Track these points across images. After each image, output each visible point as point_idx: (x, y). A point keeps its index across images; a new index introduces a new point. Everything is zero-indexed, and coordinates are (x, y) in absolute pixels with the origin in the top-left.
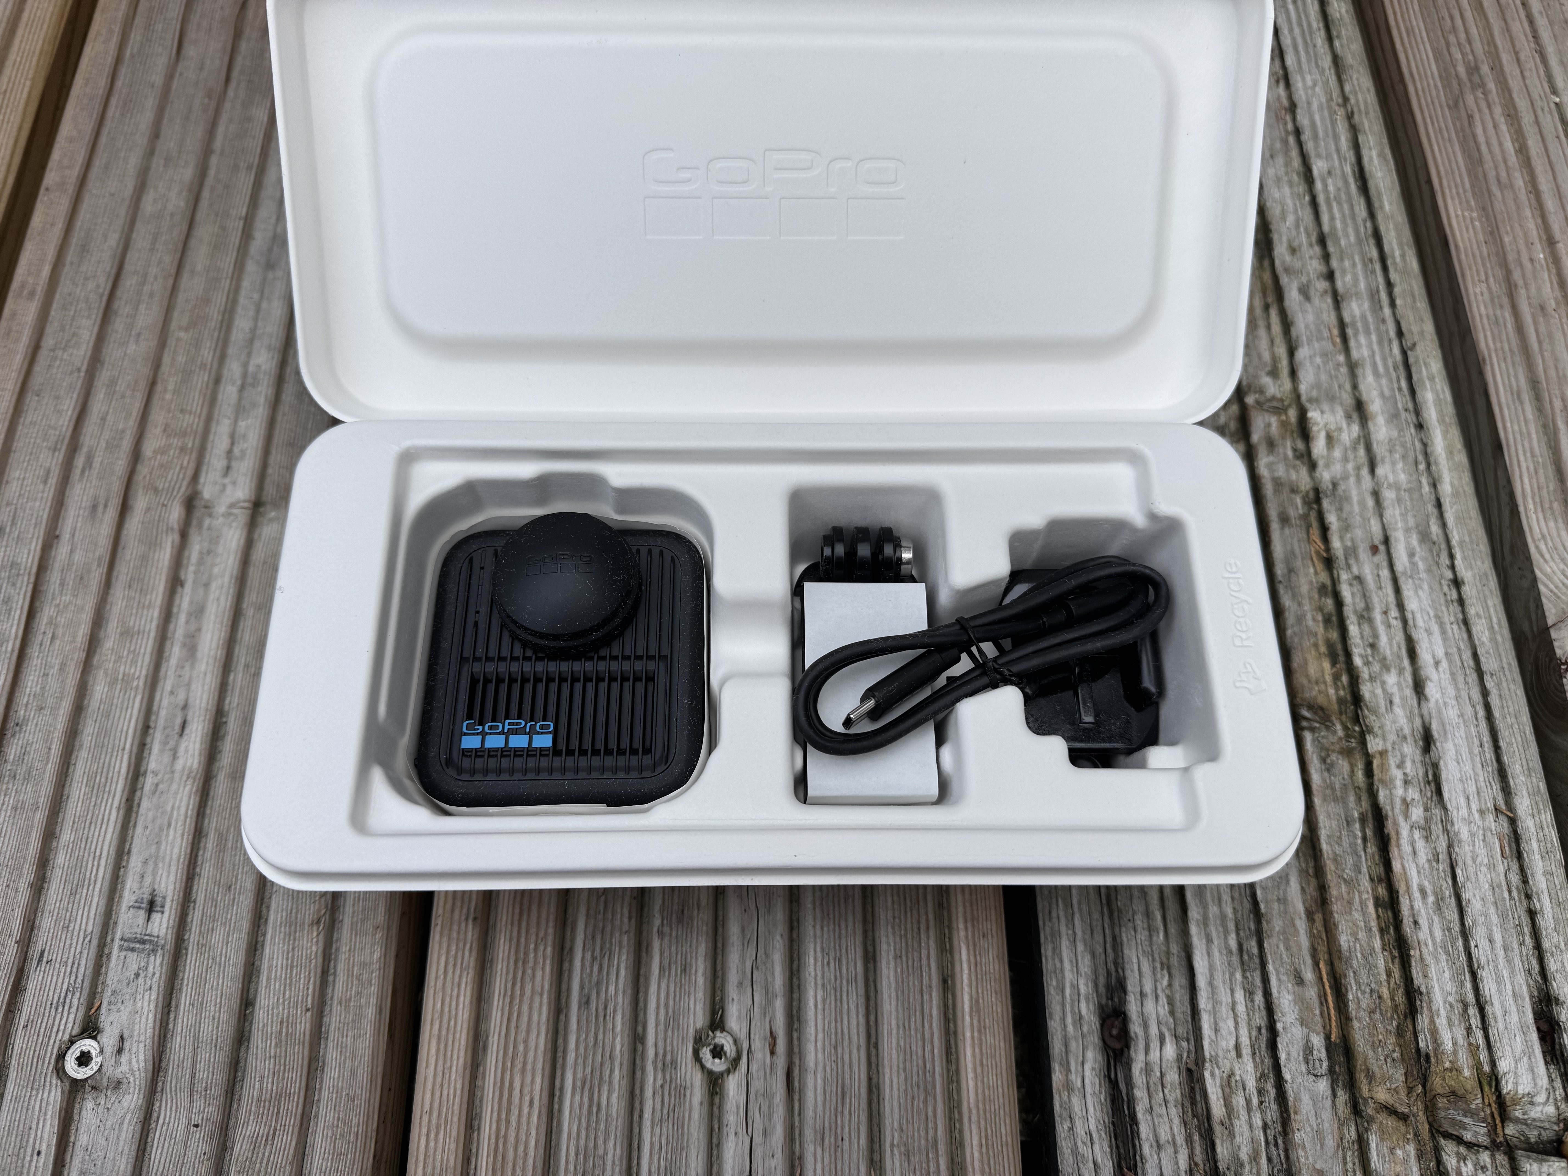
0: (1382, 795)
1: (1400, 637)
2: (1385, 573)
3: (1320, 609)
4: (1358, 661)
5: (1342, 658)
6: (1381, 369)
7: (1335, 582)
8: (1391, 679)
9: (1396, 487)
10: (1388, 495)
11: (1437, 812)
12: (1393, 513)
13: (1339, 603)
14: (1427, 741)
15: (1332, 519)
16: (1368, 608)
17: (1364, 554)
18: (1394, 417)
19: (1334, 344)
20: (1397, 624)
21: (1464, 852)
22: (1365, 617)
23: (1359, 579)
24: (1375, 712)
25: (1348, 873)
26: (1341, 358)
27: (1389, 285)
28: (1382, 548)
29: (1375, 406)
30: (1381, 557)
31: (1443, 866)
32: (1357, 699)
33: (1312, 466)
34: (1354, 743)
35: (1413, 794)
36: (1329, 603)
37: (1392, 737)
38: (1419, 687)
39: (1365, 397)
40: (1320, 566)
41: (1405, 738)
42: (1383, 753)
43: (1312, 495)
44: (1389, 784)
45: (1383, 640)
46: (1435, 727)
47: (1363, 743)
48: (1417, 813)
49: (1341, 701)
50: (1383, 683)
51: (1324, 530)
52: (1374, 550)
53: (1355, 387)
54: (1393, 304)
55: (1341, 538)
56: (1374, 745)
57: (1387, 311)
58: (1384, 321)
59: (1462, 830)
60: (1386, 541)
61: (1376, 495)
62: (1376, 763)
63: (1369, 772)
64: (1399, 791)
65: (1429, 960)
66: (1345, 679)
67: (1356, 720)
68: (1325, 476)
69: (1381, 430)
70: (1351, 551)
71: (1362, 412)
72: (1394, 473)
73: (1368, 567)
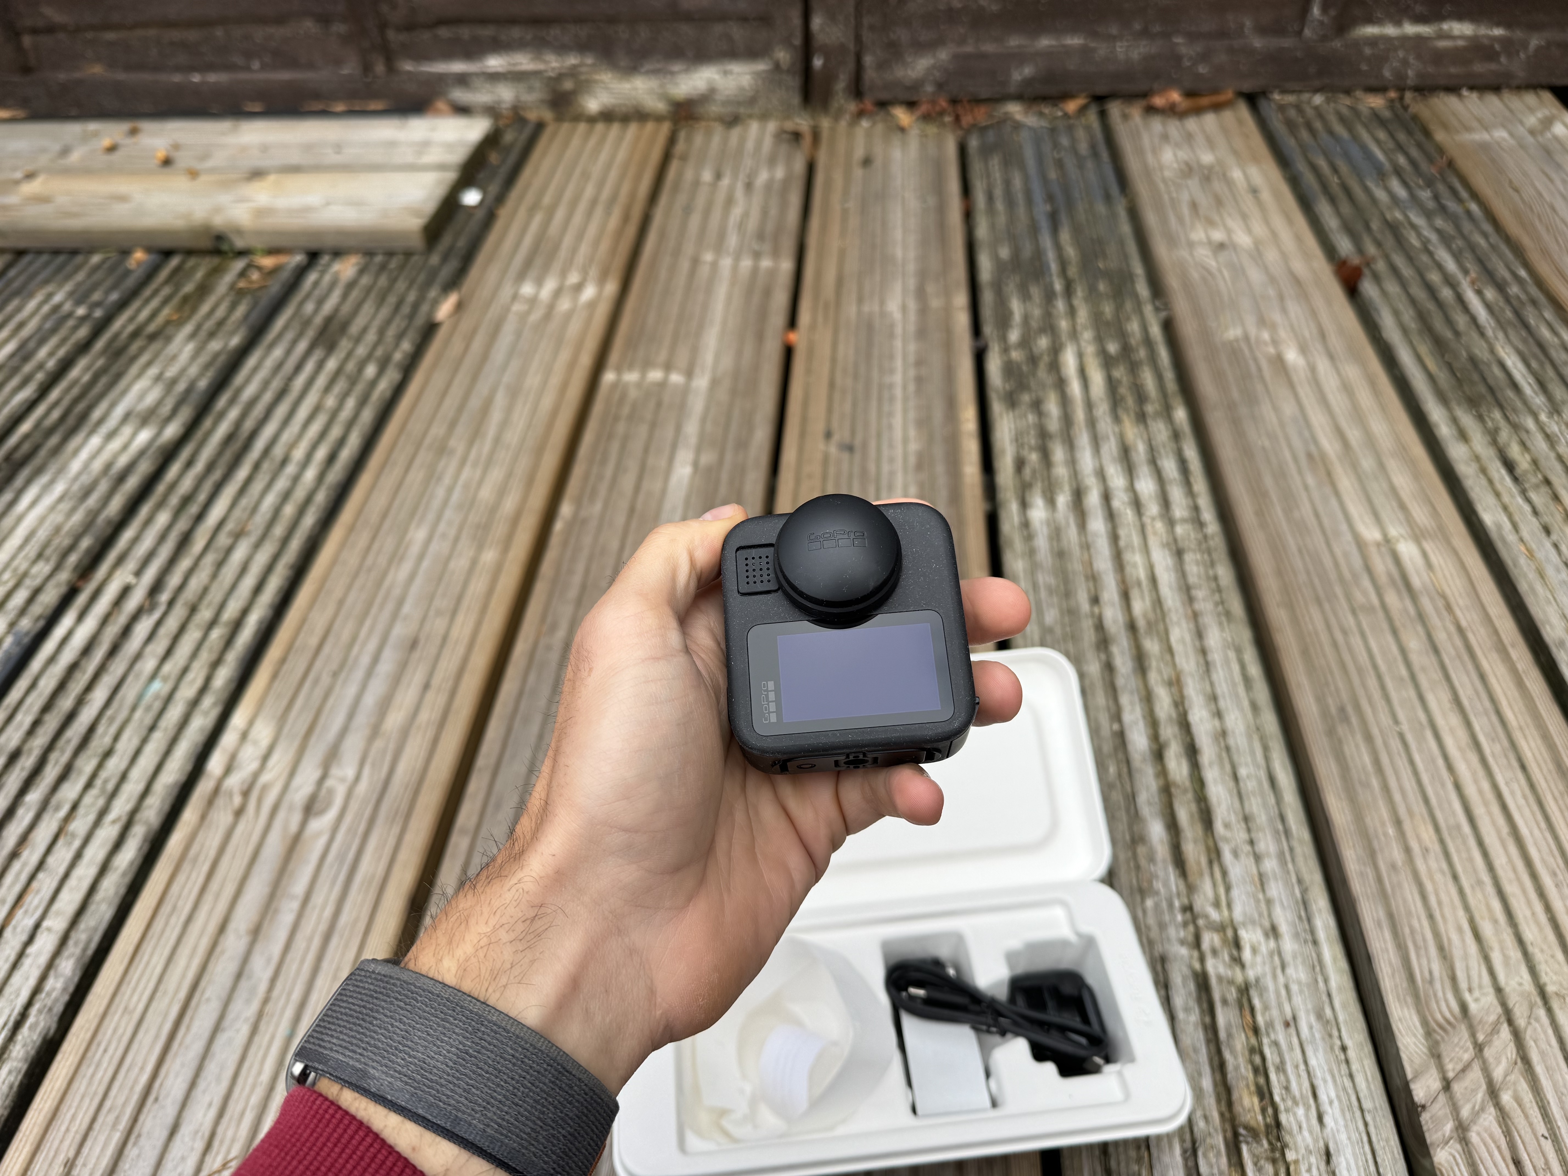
1: (1306, 1085)
2: (1295, 1040)
3: (1252, 1062)
4: (1277, 1098)
5: (1267, 1095)
6: (1285, 904)
7: (1260, 1044)
8: (1300, 1111)
9: (1299, 983)
10: (1294, 988)
12: (1298, 1000)
13: (1263, 1059)
14: (1328, 1156)
15: (1257, 1002)
16: (1283, 1062)
17: (1279, 1026)
18: (1296, 936)
19: (1255, 886)
20: (1304, 1075)
22: (1281, 1069)
23: (1276, 1044)
24: (1291, 1133)
26: (1261, 896)
27: (1291, 849)
28: (1292, 1024)
29: (1284, 928)
30: (1292, 1030)
32: (1278, 1124)
33: (1243, 966)
34: (1277, 1155)
36: (1257, 1060)
37: (1303, 1151)
38: (1320, 1118)
39: (1276, 921)
40: (1250, 1034)
41: (1310, 1152)
42: (1296, 1162)
43: (1243, 986)
45: (1294, 1085)
46: (1332, 1147)
47: (1283, 1155)
49: (1267, 1126)
50: (1295, 1114)
51: (1252, 1010)
52: (1287, 1025)
53: (1270, 915)
54: (1293, 860)
55: (1263, 1014)
56: (1290, 1156)
57: (1290, 866)
58: (1288, 872)
60: (1294, 1018)
61: (1287, 987)
62: (1292, 1168)
66: (1270, 1111)
67: (1279, 1139)
68: (1251, 974)
69: (1288, 945)
70: (1270, 1025)
71: (1273, 931)
72: (1298, 973)
73: (1280, 1035)
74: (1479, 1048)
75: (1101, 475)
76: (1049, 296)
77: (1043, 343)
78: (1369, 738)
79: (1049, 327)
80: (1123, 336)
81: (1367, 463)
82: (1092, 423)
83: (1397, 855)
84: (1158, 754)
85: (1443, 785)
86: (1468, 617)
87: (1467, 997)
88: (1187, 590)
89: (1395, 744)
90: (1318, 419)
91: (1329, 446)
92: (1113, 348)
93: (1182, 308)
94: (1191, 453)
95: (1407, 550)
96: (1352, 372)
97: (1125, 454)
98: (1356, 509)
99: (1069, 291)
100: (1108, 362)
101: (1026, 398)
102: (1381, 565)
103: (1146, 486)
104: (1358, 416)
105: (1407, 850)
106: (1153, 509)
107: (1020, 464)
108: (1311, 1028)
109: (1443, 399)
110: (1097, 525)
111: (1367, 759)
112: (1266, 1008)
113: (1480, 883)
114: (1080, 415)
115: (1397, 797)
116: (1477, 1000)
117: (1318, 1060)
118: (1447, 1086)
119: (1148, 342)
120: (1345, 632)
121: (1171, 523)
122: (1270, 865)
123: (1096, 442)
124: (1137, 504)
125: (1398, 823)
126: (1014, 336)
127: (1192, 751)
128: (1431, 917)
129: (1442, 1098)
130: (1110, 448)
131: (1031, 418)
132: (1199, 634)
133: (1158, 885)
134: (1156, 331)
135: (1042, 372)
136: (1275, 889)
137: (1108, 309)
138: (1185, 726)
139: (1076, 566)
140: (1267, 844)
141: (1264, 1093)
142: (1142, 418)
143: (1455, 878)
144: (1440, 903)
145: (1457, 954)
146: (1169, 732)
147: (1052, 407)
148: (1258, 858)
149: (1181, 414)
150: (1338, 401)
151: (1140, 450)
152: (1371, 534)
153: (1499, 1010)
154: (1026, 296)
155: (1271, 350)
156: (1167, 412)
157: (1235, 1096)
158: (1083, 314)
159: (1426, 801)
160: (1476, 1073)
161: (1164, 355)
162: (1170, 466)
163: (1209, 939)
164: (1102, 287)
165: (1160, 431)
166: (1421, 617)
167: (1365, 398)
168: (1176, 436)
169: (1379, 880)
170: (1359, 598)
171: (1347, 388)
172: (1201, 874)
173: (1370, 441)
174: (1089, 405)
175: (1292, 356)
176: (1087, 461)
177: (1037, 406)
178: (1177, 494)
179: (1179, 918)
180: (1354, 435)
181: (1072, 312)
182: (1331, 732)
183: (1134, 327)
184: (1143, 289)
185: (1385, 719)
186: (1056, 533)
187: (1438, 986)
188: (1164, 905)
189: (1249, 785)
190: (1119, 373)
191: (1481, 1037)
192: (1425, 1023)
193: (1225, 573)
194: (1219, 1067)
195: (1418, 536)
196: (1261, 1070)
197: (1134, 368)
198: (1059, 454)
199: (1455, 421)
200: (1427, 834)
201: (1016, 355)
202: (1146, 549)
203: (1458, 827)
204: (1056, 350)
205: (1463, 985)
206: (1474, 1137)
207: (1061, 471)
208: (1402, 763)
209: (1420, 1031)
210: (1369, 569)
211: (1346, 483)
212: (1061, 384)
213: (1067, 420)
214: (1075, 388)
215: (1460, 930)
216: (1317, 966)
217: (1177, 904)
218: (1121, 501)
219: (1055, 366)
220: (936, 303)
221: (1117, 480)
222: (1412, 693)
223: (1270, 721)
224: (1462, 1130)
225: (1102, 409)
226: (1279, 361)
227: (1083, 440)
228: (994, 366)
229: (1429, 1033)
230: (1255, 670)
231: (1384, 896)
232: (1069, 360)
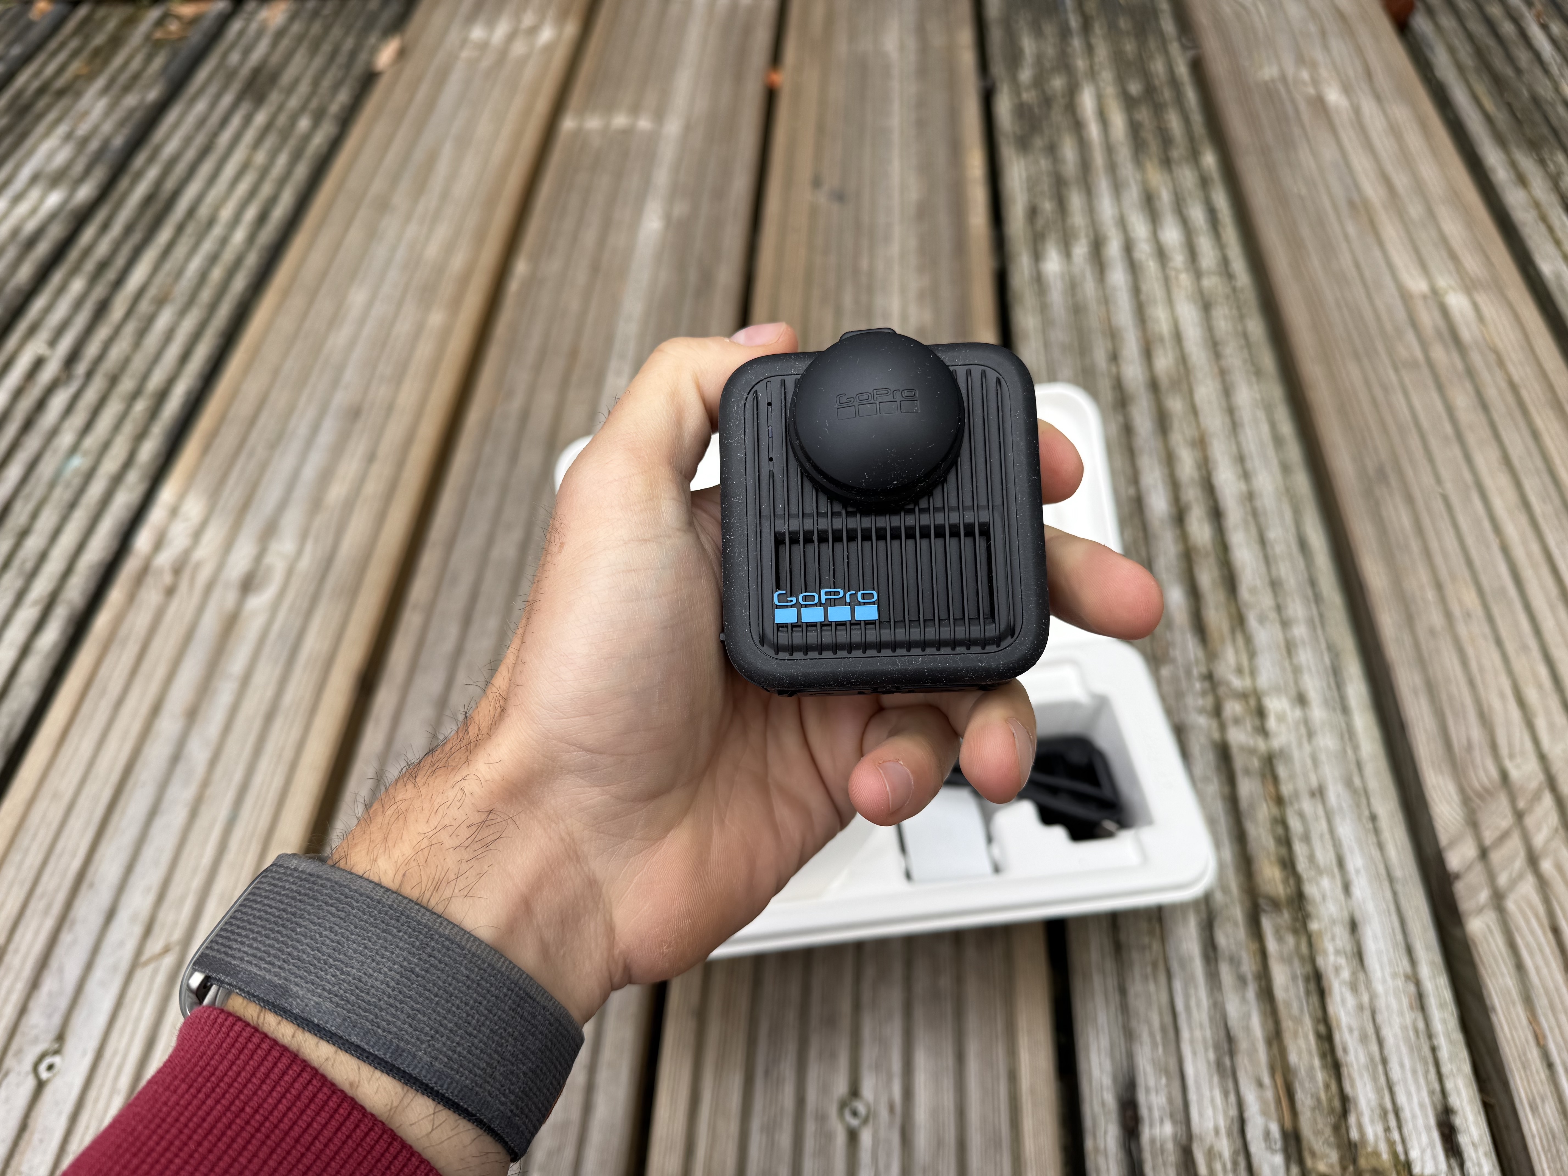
0: (1320, 961)
1: (1332, 853)
2: (1321, 809)
3: (1274, 832)
4: (1300, 868)
6: (1314, 671)
7: (1283, 815)
8: (1325, 880)
9: (1327, 752)
10: (1323, 757)
11: (1361, 976)
12: (1325, 769)
13: (1287, 829)
14: (1354, 926)
15: (1281, 773)
16: (1307, 831)
17: (1304, 796)
18: (1326, 703)
19: (1282, 653)
20: (1330, 843)
21: (1381, 1003)
22: (1306, 838)
23: (1301, 813)
24: (1314, 903)
25: (1295, 1010)
26: (1288, 665)
27: (1321, 615)
28: (1318, 793)
29: (1312, 695)
30: (1318, 800)
31: (1367, 1014)
32: (1301, 894)
33: (1267, 735)
34: (1299, 925)
35: (1342, 961)
36: (1280, 829)
37: (1327, 921)
38: (1347, 888)
39: (1303, 688)
40: (1274, 805)
41: (1336, 924)
42: (1319, 932)
43: (1267, 756)
44: (1325, 953)
45: (1319, 855)
46: (1358, 916)
47: (1305, 925)
48: (1346, 974)
49: (1289, 896)
50: (1319, 884)
51: (1276, 780)
52: (1313, 794)
53: (1297, 682)
54: (1323, 627)
55: (1288, 785)
56: (1314, 926)
57: (1320, 633)
58: (1318, 638)
59: (1379, 988)
60: (1321, 788)
61: (1313, 756)
62: (1315, 939)
63: (1310, 945)
64: (1332, 958)
65: (1356, 1075)
66: (1292, 880)
67: (1301, 909)
68: (1276, 743)
69: (1318, 713)
70: (1296, 795)
71: (1301, 700)
72: (1327, 741)
73: (1307, 805)
74: (1519, 816)
75: (1122, 223)
76: (1065, 33)
77: (1058, 83)
78: (1409, 499)
79: (1064, 64)
80: (1146, 77)
81: (1415, 210)
82: (1112, 168)
83: (1437, 619)
84: (1179, 517)
85: (1488, 547)
86: (1522, 372)
87: (1509, 765)
88: (1214, 346)
89: (1439, 506)
90: (1361, 163)
91: (1373, 191)
92: (1135, 88)
93: (1212, 46)
94: (1221, 200)
95: (1457, 302)
96: (1401, 113)
97: (1149, 201)
98: (1402, 259)
99: (1086, 27)
100: (1129, 103)
101: (1039, 142)
102: (1428, 318)
103: (1172, 235)
104: (1406, 159)
105: (1448, 615)
106: (1178, 259)
107: (1033, 212)
108: (1338, 796)
109: (1501, 141)
110: (1118, 276)
111: (1406, 521)
112: (1292, 777)
113: (1525, 648)
114: (1099, 159)
115: (1439, 560)
116: (1518, 767)
117: (1347, 830)
118: (1484, 853)
119: (1174, 82)
120: (1386, 389)
121: (1198, 274)
122: (1300, 631)
123: (1117, 188)
124: (1161, 254)
125: (1439, 587)
126: (1026, 75)
127: (1216, 514)
128: (1471, 683)
129: (1479, 868)
130: (1133, 195)
131: (1044, 164)
132: (1227, 391)
133: (1176, 653)
134: (1182, 70)
135: (1057, 115)
136: (1305, 656)
137: (1130, 47)
138: (1209, 488)
139: (1094, 319)
140: (1297, 609)
141: (1288, 864)
142: (1167, 163)
143: (1499, 643)
144: (1481, 669)
145: (1499, 720)
146: (1192, 495)
147: (1069, 152)
148: (1285, 624)
149: (1209, 159)
150: (1384, 144)
151: (1165, 197)
152: (1417, 285)
153: (1541, 777)
154: (1038, 32)
155: (1311, 91)
156: (1194, 156)
157: (1256, 866)
158: (1102, 52)
159: (1469, 563)
160: (1515, 842)
161: (1191, 96)
162: (1197, 215)
163: (1233, 708)
164: (1124, 23)
165: (1187, 177)
166: (1470, 373)
167: (1414, 140)
168: (1204, 182)
169: (1417, 645)
170: (1402, 352)
171: (1395, 131)
172: (1223, 641)
173: (1419, 186)
174: (1109, 149)
175: (1334, 96)
176: (1106, 208)
177: (1052, 150)
178: (1205, 245)
179: (1198, 686)
180: (1401, 181)
181: (1090, 49)
182: (1369, 493)
183: (1158, 67)
184: (1168, 26)
185: (1427, 479)
186: (1073, 286)
187: (1477, 753)
188: (1181, 673)
189: (1279, 549)
190: (1144, 115)
191: (1521, 804)
192: (1462, 790)
193: (1256, 327)
194: (1240, 837)
195: (1469, 286)
196: (1285, 841)
197: (1158, 109)
198: (1076, 201)
199: (1513, 165)
200: (1470, 598)
201: (1028, 96)
202: (1170, 302)
203: (1503, 591)
204: (1072, 91)
205: (1504, 750)
206: (1510, 905)
207: (1078, 218)
208: (1445, 525)
209: (1455, 798)
210: (1414, 323)
211: (1391, 231)
212: (1078, 126)
213: (1085, 165)
214: (1094, 130)
215: (1502, 696)
216: (1348, 734)
217: (1195, 672)
218: (1144, 250)
219: (1071, 107)
220: (937, 40)
221: (1140, 228)
222: (1457, 452)
223: (1302, 482)
224: (1498, 899)
225: (1124, 153)
226: (1319, 104)
227: (1103, 186)
228: (1004, 107)
229: (1466, 801)
230: (1287, 428)
231: (1422, 662)
232: (1087, 101)
